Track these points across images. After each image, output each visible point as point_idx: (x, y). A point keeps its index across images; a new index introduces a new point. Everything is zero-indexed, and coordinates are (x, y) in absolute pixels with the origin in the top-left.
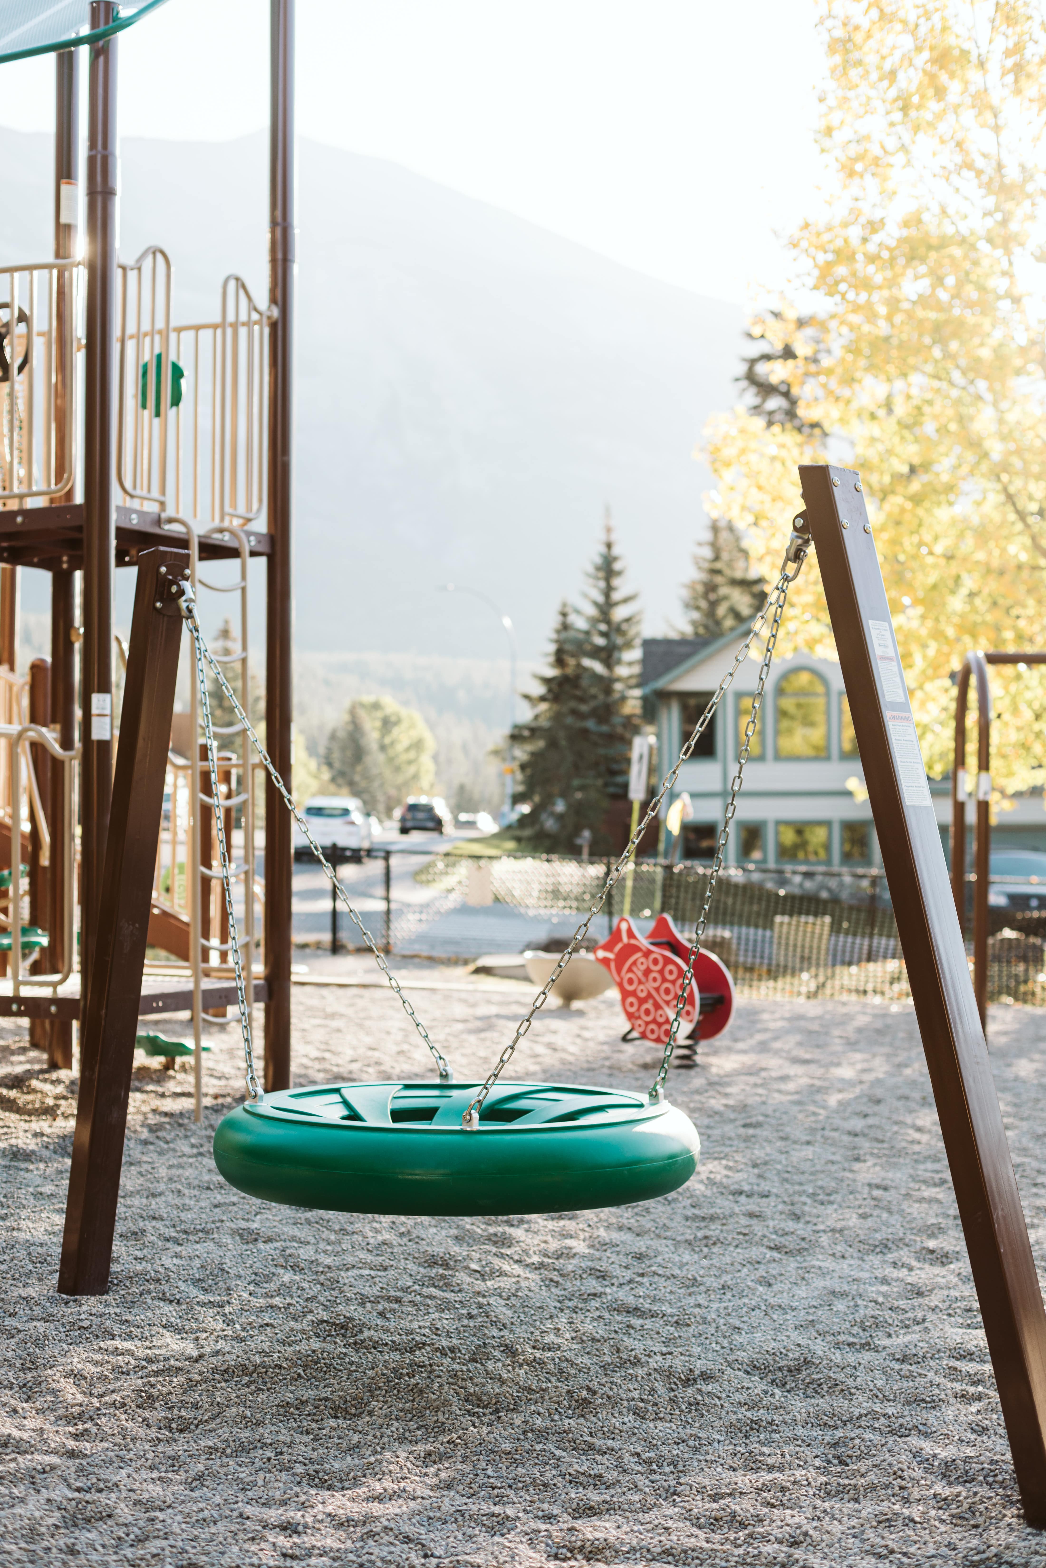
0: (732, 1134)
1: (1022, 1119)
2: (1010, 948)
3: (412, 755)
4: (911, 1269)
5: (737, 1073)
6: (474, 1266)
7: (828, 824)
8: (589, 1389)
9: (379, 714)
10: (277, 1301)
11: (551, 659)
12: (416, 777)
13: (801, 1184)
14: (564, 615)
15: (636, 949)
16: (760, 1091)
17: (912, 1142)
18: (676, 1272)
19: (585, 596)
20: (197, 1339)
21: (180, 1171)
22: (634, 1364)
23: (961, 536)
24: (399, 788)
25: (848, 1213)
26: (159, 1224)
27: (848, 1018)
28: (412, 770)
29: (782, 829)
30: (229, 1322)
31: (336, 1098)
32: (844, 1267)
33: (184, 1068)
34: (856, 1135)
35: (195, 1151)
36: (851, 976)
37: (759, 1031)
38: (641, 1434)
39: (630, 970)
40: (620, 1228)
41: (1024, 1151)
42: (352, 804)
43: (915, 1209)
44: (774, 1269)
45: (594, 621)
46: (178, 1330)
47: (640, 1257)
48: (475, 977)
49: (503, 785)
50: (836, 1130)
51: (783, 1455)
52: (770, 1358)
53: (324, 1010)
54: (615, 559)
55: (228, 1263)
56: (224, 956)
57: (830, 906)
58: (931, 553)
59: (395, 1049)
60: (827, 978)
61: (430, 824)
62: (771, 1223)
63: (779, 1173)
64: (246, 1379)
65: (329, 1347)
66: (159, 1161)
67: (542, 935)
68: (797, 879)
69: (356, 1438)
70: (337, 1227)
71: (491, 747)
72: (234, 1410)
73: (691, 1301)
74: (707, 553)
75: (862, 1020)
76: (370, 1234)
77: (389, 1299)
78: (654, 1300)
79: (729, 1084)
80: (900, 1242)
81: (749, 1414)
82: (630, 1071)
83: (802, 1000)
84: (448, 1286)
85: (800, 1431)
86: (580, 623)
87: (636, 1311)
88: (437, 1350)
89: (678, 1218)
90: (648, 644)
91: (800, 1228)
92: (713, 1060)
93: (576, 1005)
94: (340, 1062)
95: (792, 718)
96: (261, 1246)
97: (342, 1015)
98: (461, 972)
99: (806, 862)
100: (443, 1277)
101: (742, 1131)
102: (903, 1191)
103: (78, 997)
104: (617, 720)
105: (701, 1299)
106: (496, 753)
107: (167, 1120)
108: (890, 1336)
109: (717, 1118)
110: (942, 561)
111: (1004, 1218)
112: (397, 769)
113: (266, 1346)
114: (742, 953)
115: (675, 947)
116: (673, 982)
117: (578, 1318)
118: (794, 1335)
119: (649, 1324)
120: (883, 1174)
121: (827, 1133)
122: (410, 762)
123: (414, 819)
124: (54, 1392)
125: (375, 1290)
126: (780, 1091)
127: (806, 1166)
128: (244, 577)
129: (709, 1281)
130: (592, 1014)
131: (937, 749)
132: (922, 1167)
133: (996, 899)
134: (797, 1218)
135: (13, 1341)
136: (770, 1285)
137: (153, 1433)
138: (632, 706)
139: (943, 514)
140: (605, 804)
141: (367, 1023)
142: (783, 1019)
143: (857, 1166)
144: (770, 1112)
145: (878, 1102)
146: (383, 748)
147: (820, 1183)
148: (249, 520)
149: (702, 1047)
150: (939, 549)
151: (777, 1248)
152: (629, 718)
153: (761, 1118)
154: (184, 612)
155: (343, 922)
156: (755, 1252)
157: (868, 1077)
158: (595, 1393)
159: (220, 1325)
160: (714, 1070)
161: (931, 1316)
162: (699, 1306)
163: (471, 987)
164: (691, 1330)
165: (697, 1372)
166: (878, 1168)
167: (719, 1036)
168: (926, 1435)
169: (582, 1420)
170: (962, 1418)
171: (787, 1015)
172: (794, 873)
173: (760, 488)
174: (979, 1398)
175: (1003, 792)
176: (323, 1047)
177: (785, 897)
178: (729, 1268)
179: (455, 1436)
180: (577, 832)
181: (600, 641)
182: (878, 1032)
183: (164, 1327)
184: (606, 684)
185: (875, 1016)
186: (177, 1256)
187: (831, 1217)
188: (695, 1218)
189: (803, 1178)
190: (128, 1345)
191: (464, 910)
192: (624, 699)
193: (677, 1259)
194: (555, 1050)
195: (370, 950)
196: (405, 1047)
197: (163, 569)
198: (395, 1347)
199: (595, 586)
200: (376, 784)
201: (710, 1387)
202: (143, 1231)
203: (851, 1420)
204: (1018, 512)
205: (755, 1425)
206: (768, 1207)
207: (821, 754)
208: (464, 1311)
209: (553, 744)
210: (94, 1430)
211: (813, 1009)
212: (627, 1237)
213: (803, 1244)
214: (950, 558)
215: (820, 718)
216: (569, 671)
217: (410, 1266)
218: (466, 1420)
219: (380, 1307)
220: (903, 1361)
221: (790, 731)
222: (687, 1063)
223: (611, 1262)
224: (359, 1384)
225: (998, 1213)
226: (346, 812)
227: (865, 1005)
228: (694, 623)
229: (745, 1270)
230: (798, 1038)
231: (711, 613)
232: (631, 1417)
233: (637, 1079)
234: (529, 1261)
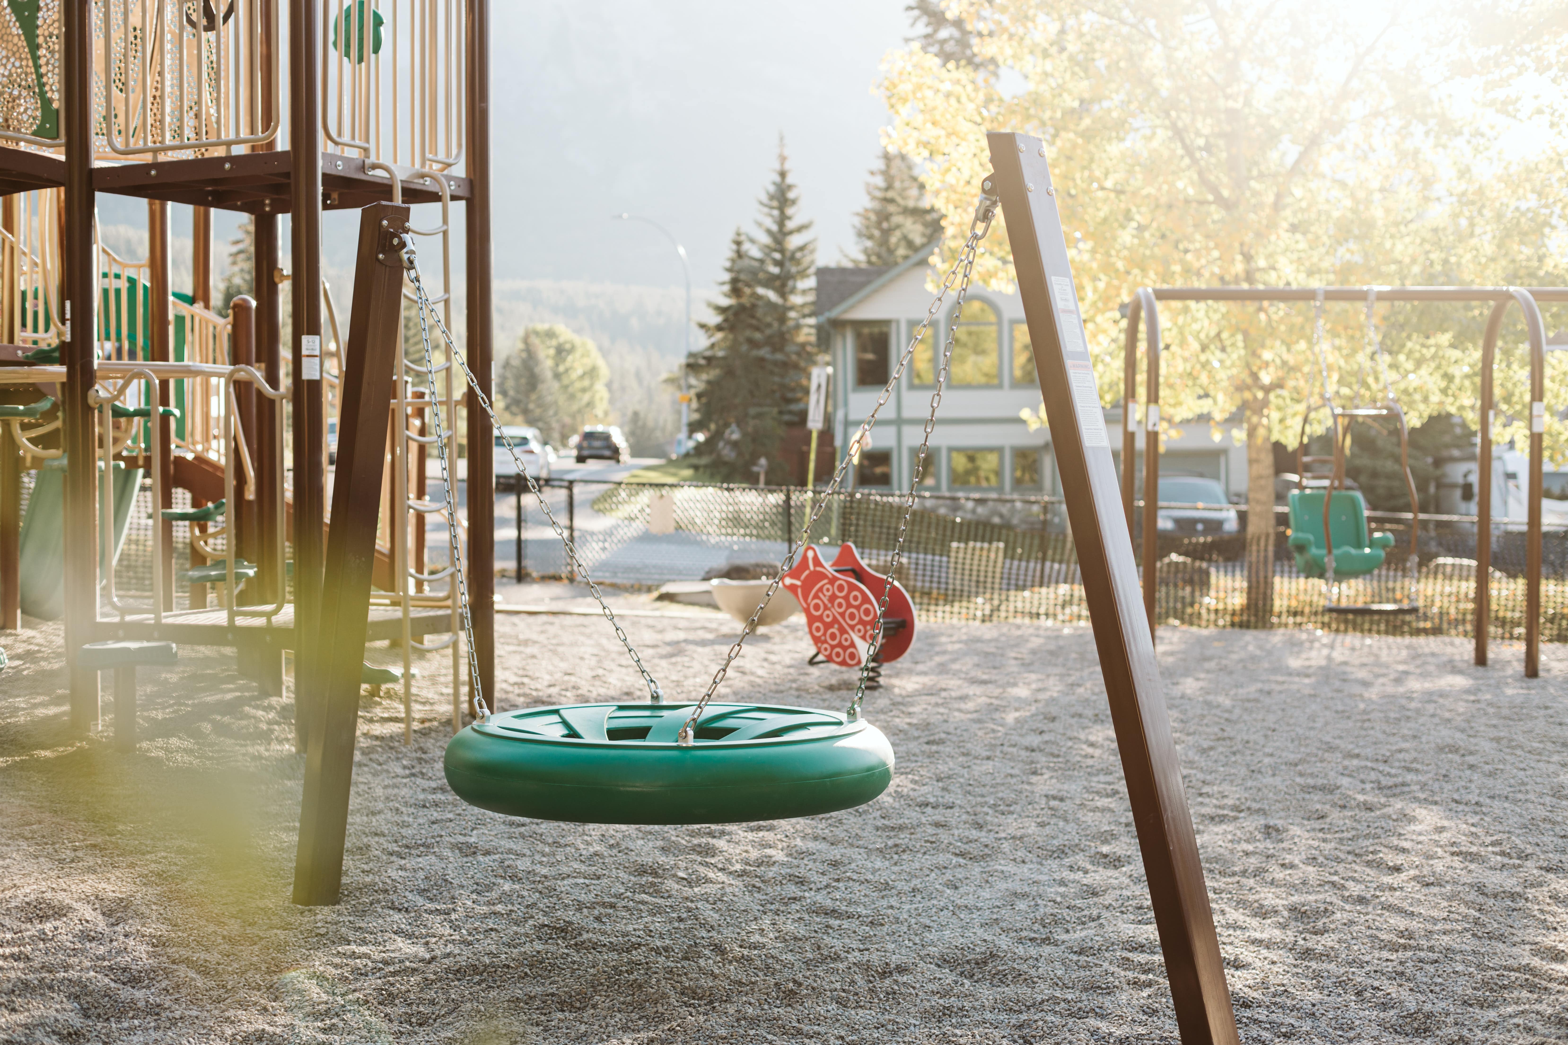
0: (917, 751)
1: (1189, 734)
2: (1177, 571)
3: (586, 383)
4: (1086, 872)
5: (918, 693)
6: (681, 874)
7: (999, 450)
8: (795, 981)
9: (554, 342)
10: (499, 908)
11: (727, 288)
12: (590, 404)
13: (983, 796)
14: (738, 243)
15: (823, 576)
16: (942, 710)
17: (1086, 756)
18: (870, 877)
19: (759, 224)
20: (427, 943)
21: (396, 791)
22: (834, 960)
23: (1131, 172)
24: (573, 416)
25: (1027, 822)
26: (382, 840)
27: (1022, 640)
28: (586, 397)
29: (954, 455)
30: (456, 928)
31: (555, 718)
32: (1024, 870)
33: (389, 695)
34: (1033, 750)
35: (407, 772)
36: (1024, 599)
37: (938, 653)
38: (843, 1020)
39: (816, 596)
40: (816, 838)
41: (1190, 763)
42: (529, 433)
43: (1089, 818)
44: (960, 874)
45: (768, 250)
46: (409, 936)
47: (835, 864)
48: (659, 604)
49: (679, 412)
50: (1014, 746)
51: (973, 1036)
52: (958, 952)
53: (517, 637)
54: (790, 187)
55: (451, 875)
56: (419, 585)
57: (1004, 532)
58: (1102, 188)
59: (591, 674)
60: (1001, 601)
61: (607, 453)
62: (956, 832)
63: (961, 786)
64: (477, 978)
65: (553, 948)
66: (375, 782)
67: (721, 562)
68: (970, 505)
69: (583, 1028)
70: (550, 840)
71: (664, 375)
72: (469, 1005)
73: (885, 903)
74: (880, 181)
75: (1036, 642)
76: (582, 846)
77: (604, 905)
78: (850, 903)
79: (912, 704)
80: (1076, 848)
81: (941, 1001)
82: (817, 692)
83: (977, 623)
84: (657, 893)
85: (988, 1016)
86: (755, 252)
87: (833, 913)
88: (652, 949)
89: (869, 828)
90: (822, 273)
91: (984, 837)
92: (895, 681)
93: (761, 630)
94: (539, 686)
95: (965, 345)
96: (481, 858)
97: (535, 642)
98: (645, 598)
99: (978, 488)
100: (653, 884)
101: (926, 748)
102: (1078, 802)
103: (292, 626)
104: (790, 348)
105: (894, 902)
106: (670, 381)
107: (378, 743)
108: (1068, 931)
109: (902, 736)
110: (1112, 195)
111: (1174, 819)
112: (572, 397)
113: (493, 948)
114: (920, 578)
115: (859, 574)
116: (858, 608)
117: (780, 919)
118: (980, 932)
119: (846, 924)
120: (1059, 786)
121: (1006, 749)
122: (584, 390)
123: (590, 447)
124: (300, 992)
125: (591, 897)
126: (960, 710)
127: (988, 780)
128: (445, 221)
129: (900, 885)
130: (777, 639)
131: (1106, 380)
132: (1095, 779)
133: (1164, 523)
134: (980, 827)
135: (256, 948)
136: (956, 888)
137: (395, 1026)
138: (807, 334)
139: (1114, 149)
140: (781, 431)
141: (560, 649)
142: (960, 642)
143: (1034, 779)
144: (951, 730)
145: (1054, 719)
146: (557, 376)
147: (1000, 795)
148: (449, 165)
149: (885, 669)
150: (1109, 184)
151: (962, 855)
152: (803, 345)
153: (943, 736)
154: (406, 263)
155: (528, 551)
156: (942, 858)
157: (1042, 696)
158: (800, 985)
159: (448, 931)
160: (897, 691)
161: (1105, 914)
162: (892, 907)
163: (657, 613)
164: (885, 929)
165: (893, 966)
166: (1054, 781)
167: (900, 659)
168: (1103, 1017)
169: (789, 1009)
170: (1135, 1002)
171: (964, 638)
172: (968, 499)
173: (934, 123)
174: (1150, 985)
175: (1170, 421)
176: (521, 672)
177: (961, 524)
178: (918, 873)
179: (674, 1024)
180: (754, 461)
181: (775, 270)
182: (1051, 653)
183: (395, 933)
184: (781, 312)
185: (1048, 638)
186: (401, 868)
187: (1012, 825)
188: (885, 828)
189: (984, 791)
190: (364, 949)
191: (646, 538)
192: (798, 327)
193: (870, 865)
194: (744, 673)
195: (556, 578)
196: (600, 672)
197: (385, 223)
198: (612, 948)
199: (771, 216)
200: (551, 412)
201: (905, 979)
202: (368, 847)
203: (1034, 1005)
204: (1185, 146)
205: (947, 1011)
206: (953, 817)
207: (992, 383)
208: (675, 915)
209: (729, 372)
210: (341, 1024)
211: (988, 631)
212: (823, 846)
213: (986, 851)
214: (1119, 192)
215: (990, 345)
216: (745, 301)
217: (622, 874)
218: (683, 1010)
219: (596, 912)
220: (1080, 953)
221: (962, 360)
222: (872, 684)
223: (808, 869)
224: (583, 980)
225: (1168, 815)
226: (524, 441)
227: (1038, 628)
228: (866, 251)
229: (933, 875)
230: (976, 659)
231: (884, 241)
232: (834, 1006)
233: (824, 700)
234: (732, 869)
